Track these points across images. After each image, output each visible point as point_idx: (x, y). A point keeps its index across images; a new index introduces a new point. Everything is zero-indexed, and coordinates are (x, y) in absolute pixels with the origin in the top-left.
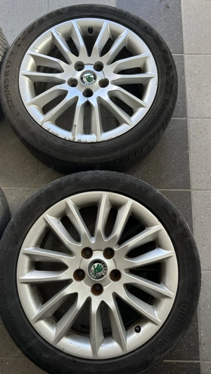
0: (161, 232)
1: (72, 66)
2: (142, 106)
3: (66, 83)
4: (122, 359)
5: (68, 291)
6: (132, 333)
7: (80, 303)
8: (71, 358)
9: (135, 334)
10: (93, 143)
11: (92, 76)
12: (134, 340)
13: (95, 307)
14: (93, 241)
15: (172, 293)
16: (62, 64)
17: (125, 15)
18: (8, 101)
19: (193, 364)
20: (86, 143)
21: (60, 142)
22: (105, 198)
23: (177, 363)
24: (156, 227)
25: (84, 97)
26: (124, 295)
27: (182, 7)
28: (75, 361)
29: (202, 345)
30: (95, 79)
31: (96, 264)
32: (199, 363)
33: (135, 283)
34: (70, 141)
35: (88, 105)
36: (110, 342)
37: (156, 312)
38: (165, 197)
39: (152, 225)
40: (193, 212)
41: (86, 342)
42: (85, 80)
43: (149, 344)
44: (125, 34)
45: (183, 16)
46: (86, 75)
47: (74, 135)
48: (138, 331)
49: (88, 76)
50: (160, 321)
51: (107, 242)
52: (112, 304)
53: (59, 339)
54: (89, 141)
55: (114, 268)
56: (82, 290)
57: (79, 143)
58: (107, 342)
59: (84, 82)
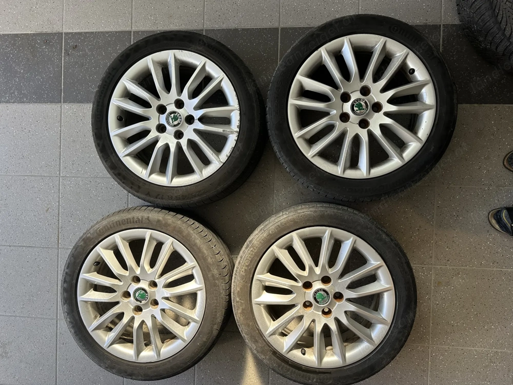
0: (328, 49)
1: (162, 135)
2: (204, 66)
3: (180, 141)
4: (436, 84)
5: (377, 132)
6: (415, 77)
7: (388, 121)
8: (435, 128)
9: (416, 73)
10: (240, 114)
11: (172, 115)
12: (421, 74)
13: (392, 108)
14: (334, 112)
15: (382, 40)
16: (159, 145)
17: (106, 82)
18: (198, 195)
19: (444, 30)
20: (241, 121)
21: (240, 145)
22: (294, 102)
23: (443, 45)
24: (323, 53)
25: (194, 124)
26: (382, 83)
27: (75, 31)
28: (437, 124)
29: (427, 22)
30: (174, 112)
31: (355, 109)
32: (443, 25)
33: (373, 72)
34: (238, 135)
35: (202, 119)
36: (422, 96)
37: (398, 55)
38: (294, 45)
39: (321, 57)
40: (302, 26)
41: (422, 117)
42: (176, 123)
43: (424, 60)
44: (127, 82)
45: (87, 31)
46: (171, 122)
47: (232, 132)
48: (413, 71)
49: (172, 119)
50: (405, 51)
51: (335, 99)
52: (390, 93)
53: (419, 139)
54: (238, 118)
55: (359, 92)
56: (377, 120)
57: (240, 127)
58: (422, 98)
59: (179, 124)
